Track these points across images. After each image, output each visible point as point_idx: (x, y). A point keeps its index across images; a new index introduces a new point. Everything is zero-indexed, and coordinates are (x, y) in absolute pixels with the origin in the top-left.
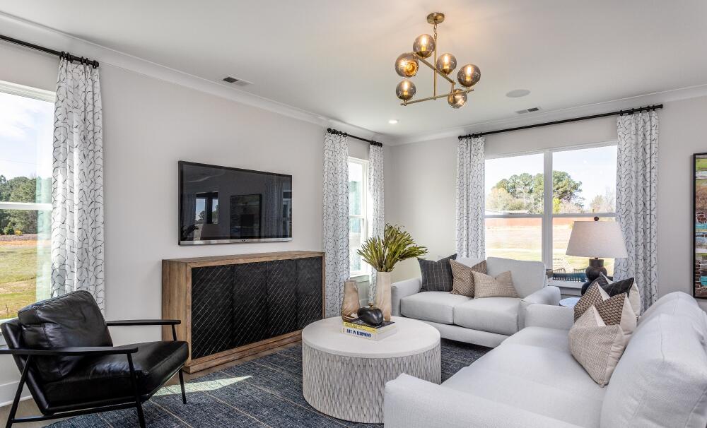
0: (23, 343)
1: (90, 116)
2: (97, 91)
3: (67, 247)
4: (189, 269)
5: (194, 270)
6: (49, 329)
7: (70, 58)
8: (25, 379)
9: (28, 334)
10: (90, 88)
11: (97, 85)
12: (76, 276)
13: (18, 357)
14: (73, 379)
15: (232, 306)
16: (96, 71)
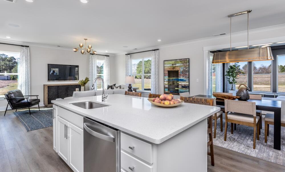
0: (8, 97)
1: (27, 57)
2: (28, 52)
3: (23, 82)
4: (47, 86)
5: (48, 86)
6: (13, 95)
7: (23, 46)
8: (9, 103)
9: (9, 96)
10: (27, 51)
11: (29, 51)
12: (24, 87)
13: (7, 99)
14: (17, 103)
15: (58, 94)
16: (28, 48)
